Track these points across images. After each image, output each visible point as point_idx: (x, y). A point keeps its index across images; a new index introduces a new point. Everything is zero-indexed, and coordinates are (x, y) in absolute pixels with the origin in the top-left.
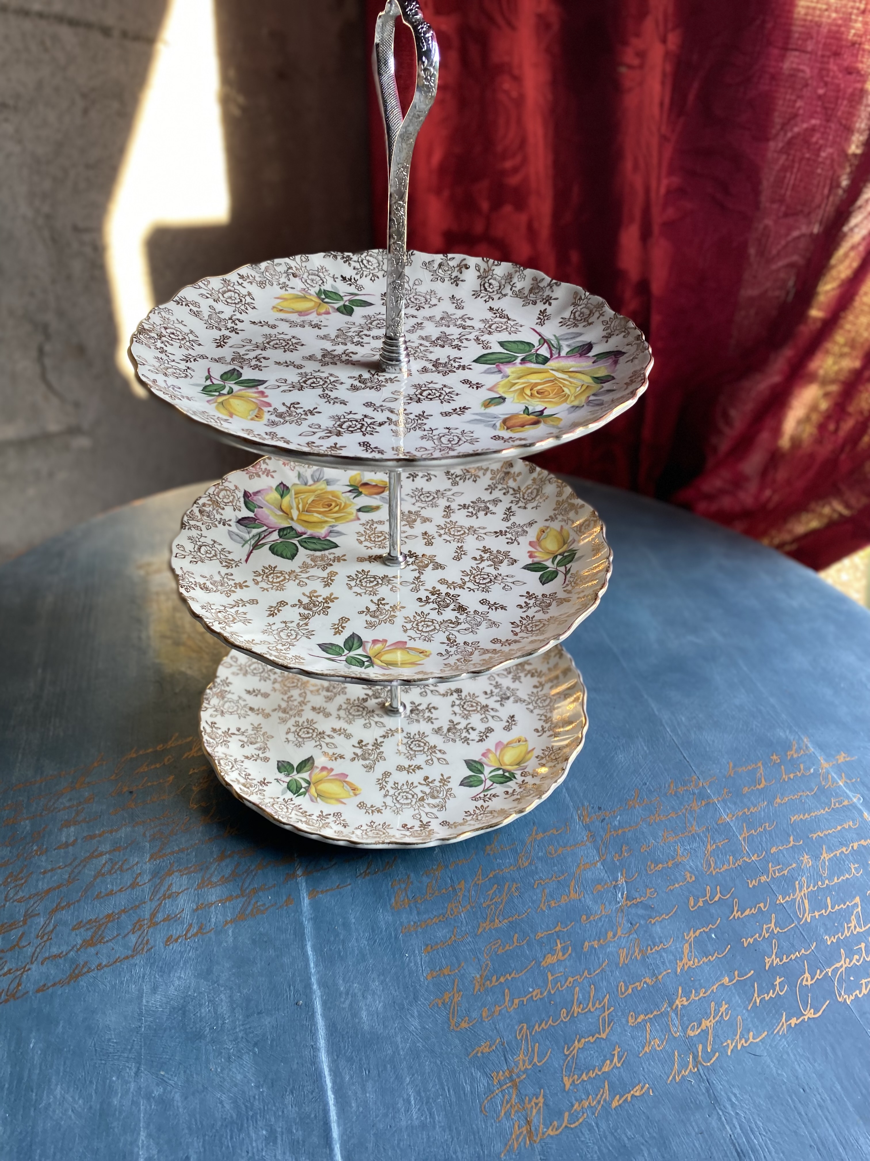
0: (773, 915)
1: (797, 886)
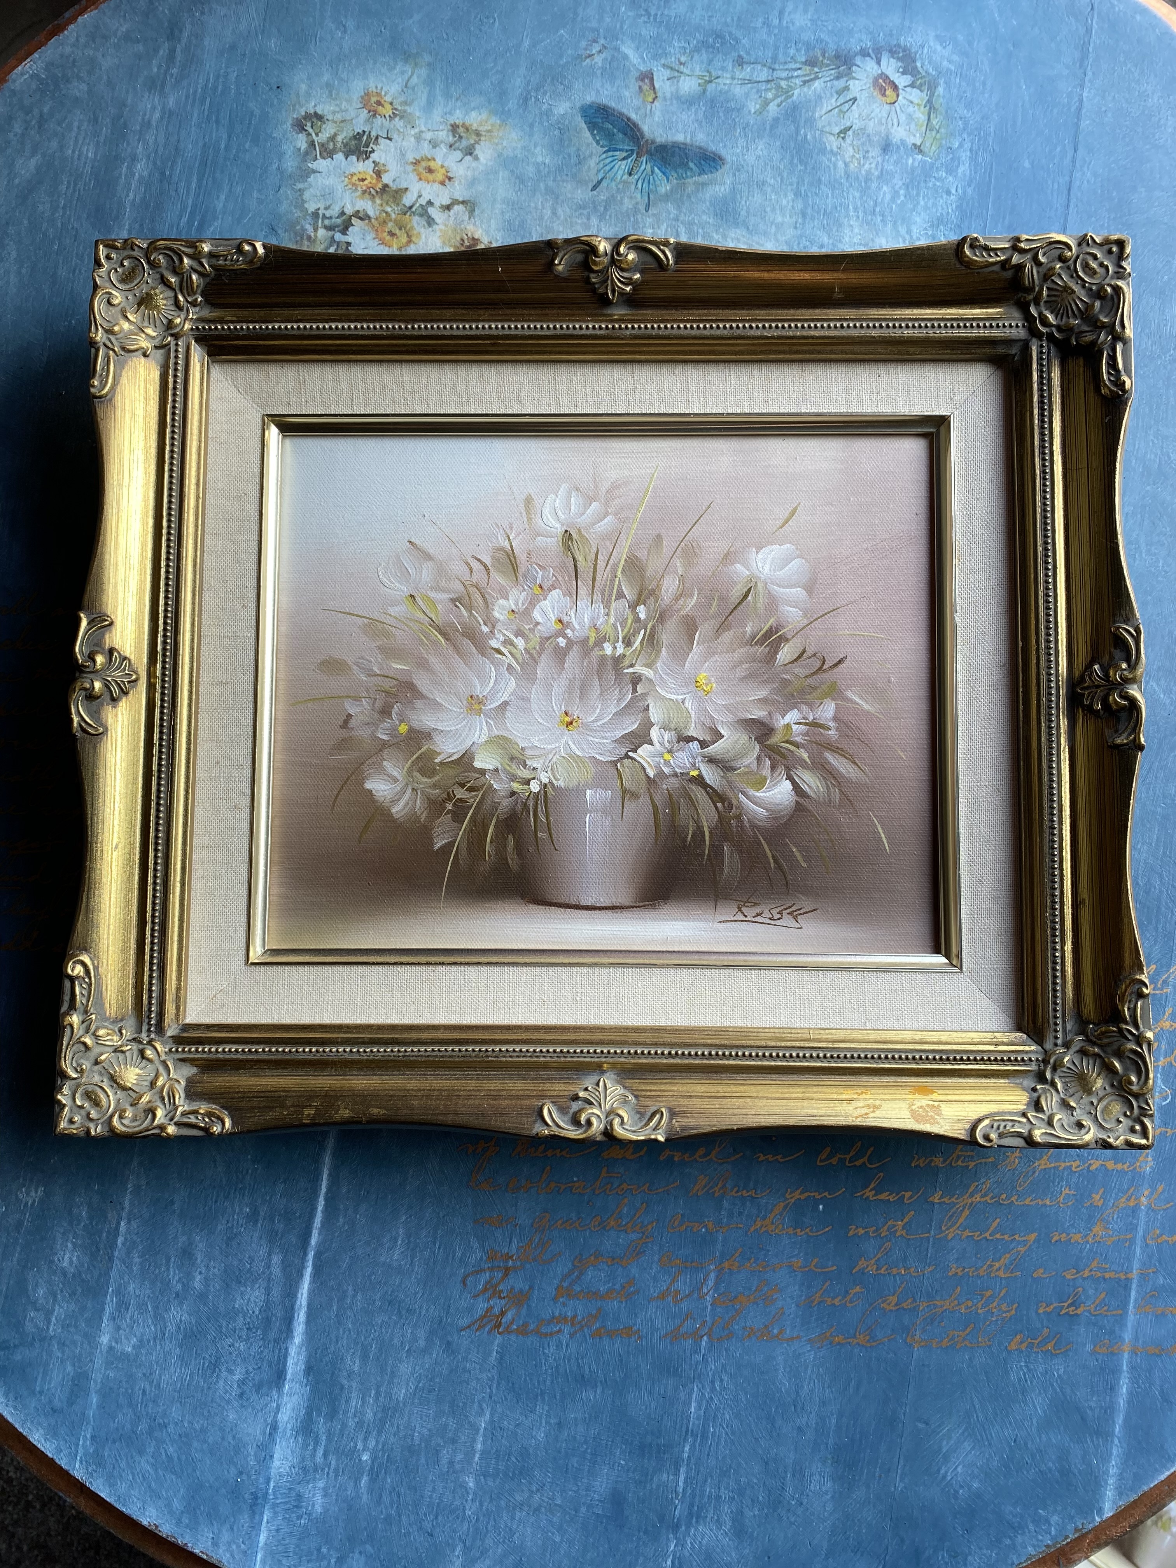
0: (912, 1213)
1: (971, 1190)
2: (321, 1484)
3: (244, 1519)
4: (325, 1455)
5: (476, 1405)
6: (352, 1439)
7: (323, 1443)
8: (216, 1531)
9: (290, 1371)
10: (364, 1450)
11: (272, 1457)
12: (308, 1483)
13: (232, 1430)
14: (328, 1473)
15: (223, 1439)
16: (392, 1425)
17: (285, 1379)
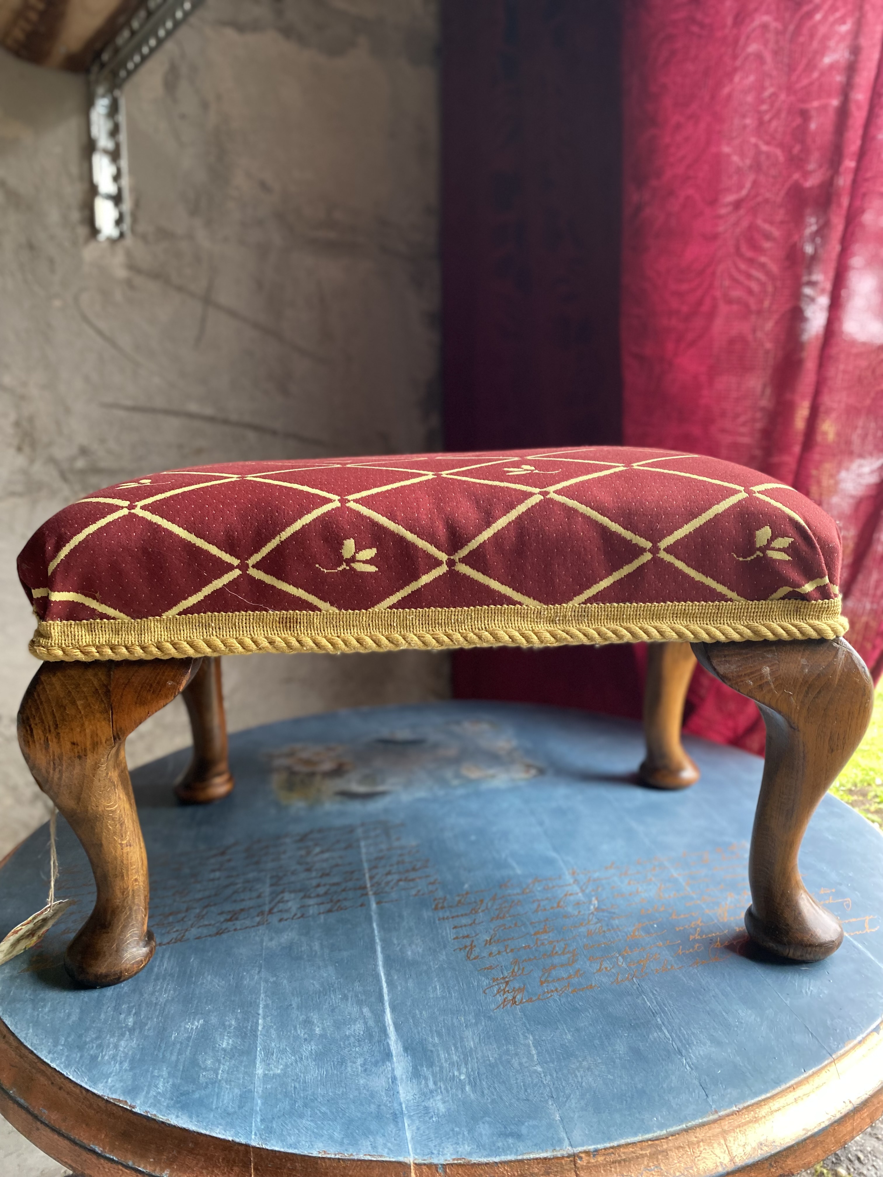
2: (439, 1097)
3: (391, 1128)
4: (435, 1083)
5: (521, 1036)
7: (431, 1079)
8: (372, 1140)
9: (394, 1053)
10: (460, 1074)
11: (398, 1092)
12: (429, 1099)
13: (365, 1088)
14: (441, 1092)
15: (360, 1093)
16: (472, 1059)
17: (392, 1056)
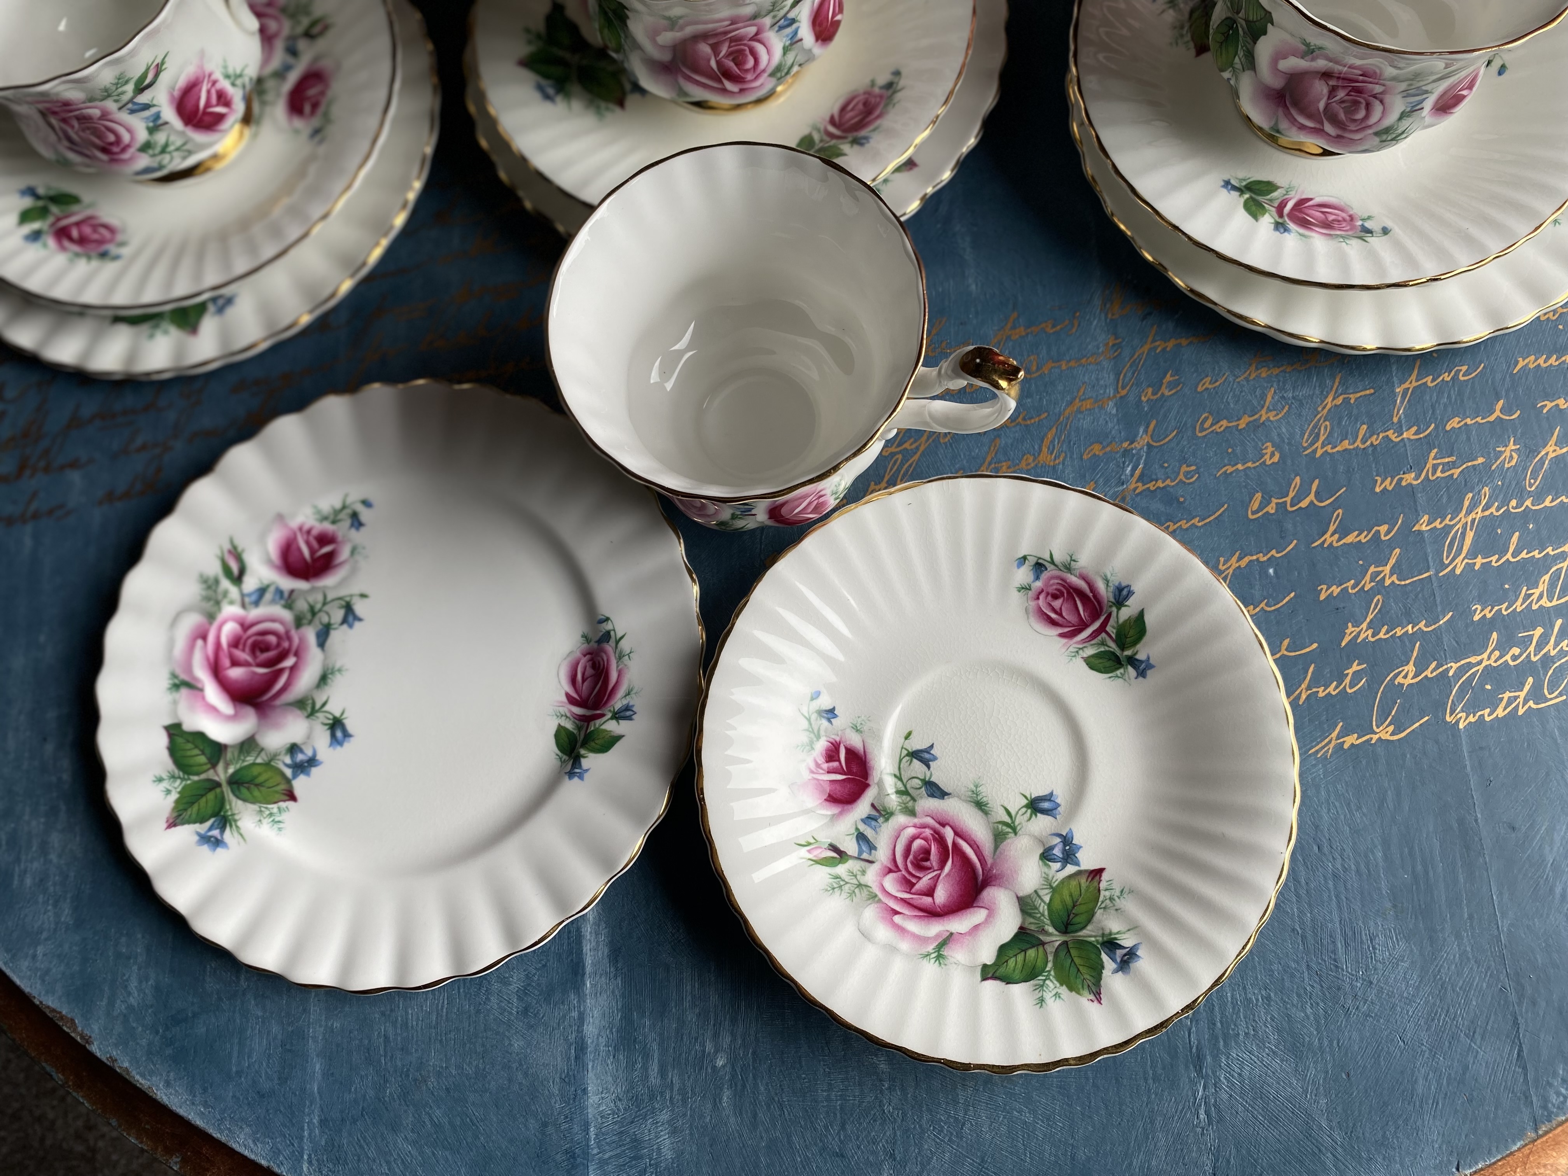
0: (1397, 551)
1: (1466, 503)
2: (664, 1116)
6: (696, 1039)
7: (656, 1056)
9: (589, 961)
11: (585, 1091)
13: (521, 1065)
14: (671, 1098)
17: (584, 974)
